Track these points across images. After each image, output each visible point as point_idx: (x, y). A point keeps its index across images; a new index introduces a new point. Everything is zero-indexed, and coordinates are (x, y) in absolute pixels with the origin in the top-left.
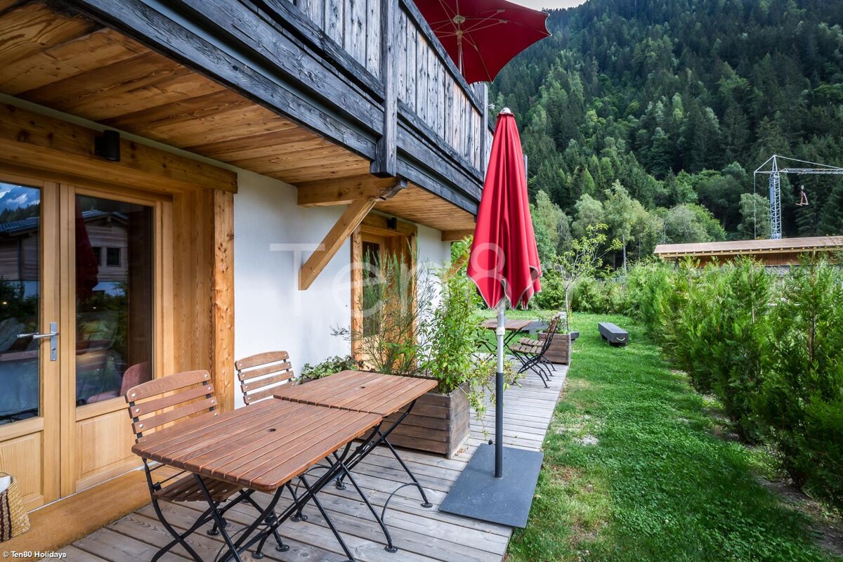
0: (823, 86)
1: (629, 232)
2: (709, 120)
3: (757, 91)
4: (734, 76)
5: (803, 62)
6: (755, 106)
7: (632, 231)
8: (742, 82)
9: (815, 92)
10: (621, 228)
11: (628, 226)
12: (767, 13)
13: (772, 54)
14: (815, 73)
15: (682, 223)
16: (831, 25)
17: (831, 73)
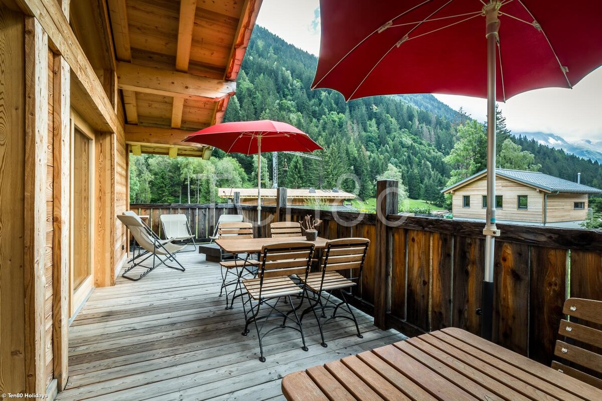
0: (284, 101)
1: (192, 171)
2: (235, 103)
3: (258, 94)
4: (247, 80)
5: (277, 85)
6: (257, 102)
7: (194, 171)
8: (251, 86)
9: (282, 103)
10: (186, 167)
11: (192, 168)
12: (261, 49)
13: (264, 74)
14: (281, 92)
15: (227, 171)
16: (287, 70)
17: (287, 95)
